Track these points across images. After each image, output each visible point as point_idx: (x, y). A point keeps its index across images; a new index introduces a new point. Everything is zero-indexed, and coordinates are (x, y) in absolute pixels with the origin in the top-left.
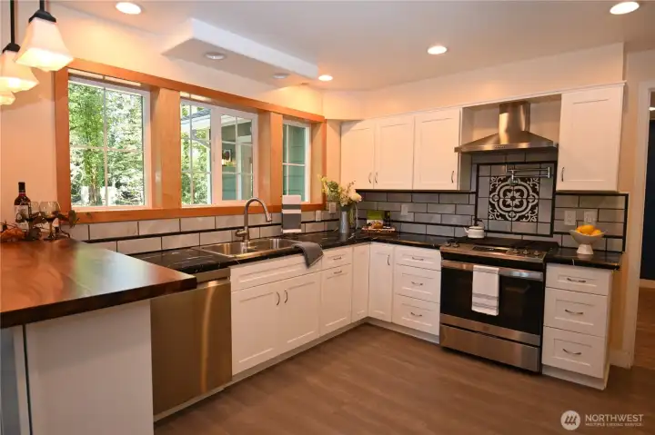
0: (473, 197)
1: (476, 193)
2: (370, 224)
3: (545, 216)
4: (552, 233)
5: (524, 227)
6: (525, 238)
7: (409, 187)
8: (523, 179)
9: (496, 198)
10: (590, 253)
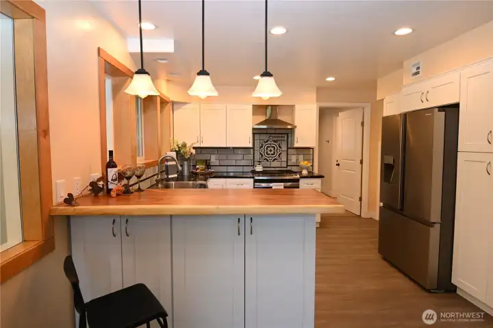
0: (252, 150)
1: (253, 148)
2: (198, 169)
3: (284, 158)
4: (287, 166)
5: (275, 164)
6: (276, 169)
7: (224, 146)
8: (274, 141)
9: (263, 151)
10: (307, 172)
